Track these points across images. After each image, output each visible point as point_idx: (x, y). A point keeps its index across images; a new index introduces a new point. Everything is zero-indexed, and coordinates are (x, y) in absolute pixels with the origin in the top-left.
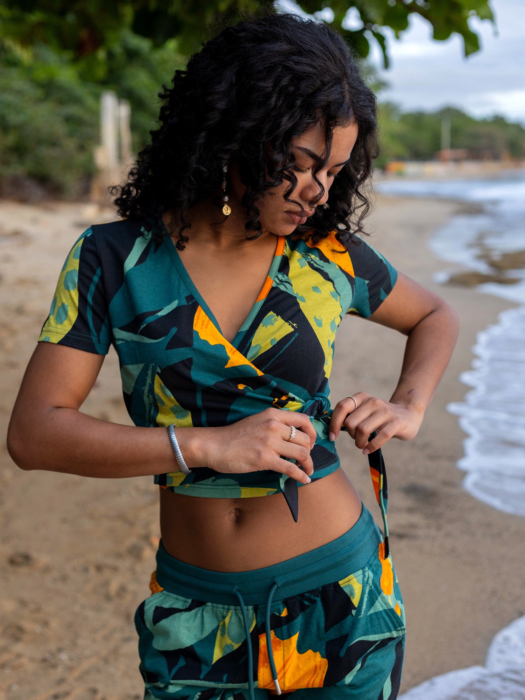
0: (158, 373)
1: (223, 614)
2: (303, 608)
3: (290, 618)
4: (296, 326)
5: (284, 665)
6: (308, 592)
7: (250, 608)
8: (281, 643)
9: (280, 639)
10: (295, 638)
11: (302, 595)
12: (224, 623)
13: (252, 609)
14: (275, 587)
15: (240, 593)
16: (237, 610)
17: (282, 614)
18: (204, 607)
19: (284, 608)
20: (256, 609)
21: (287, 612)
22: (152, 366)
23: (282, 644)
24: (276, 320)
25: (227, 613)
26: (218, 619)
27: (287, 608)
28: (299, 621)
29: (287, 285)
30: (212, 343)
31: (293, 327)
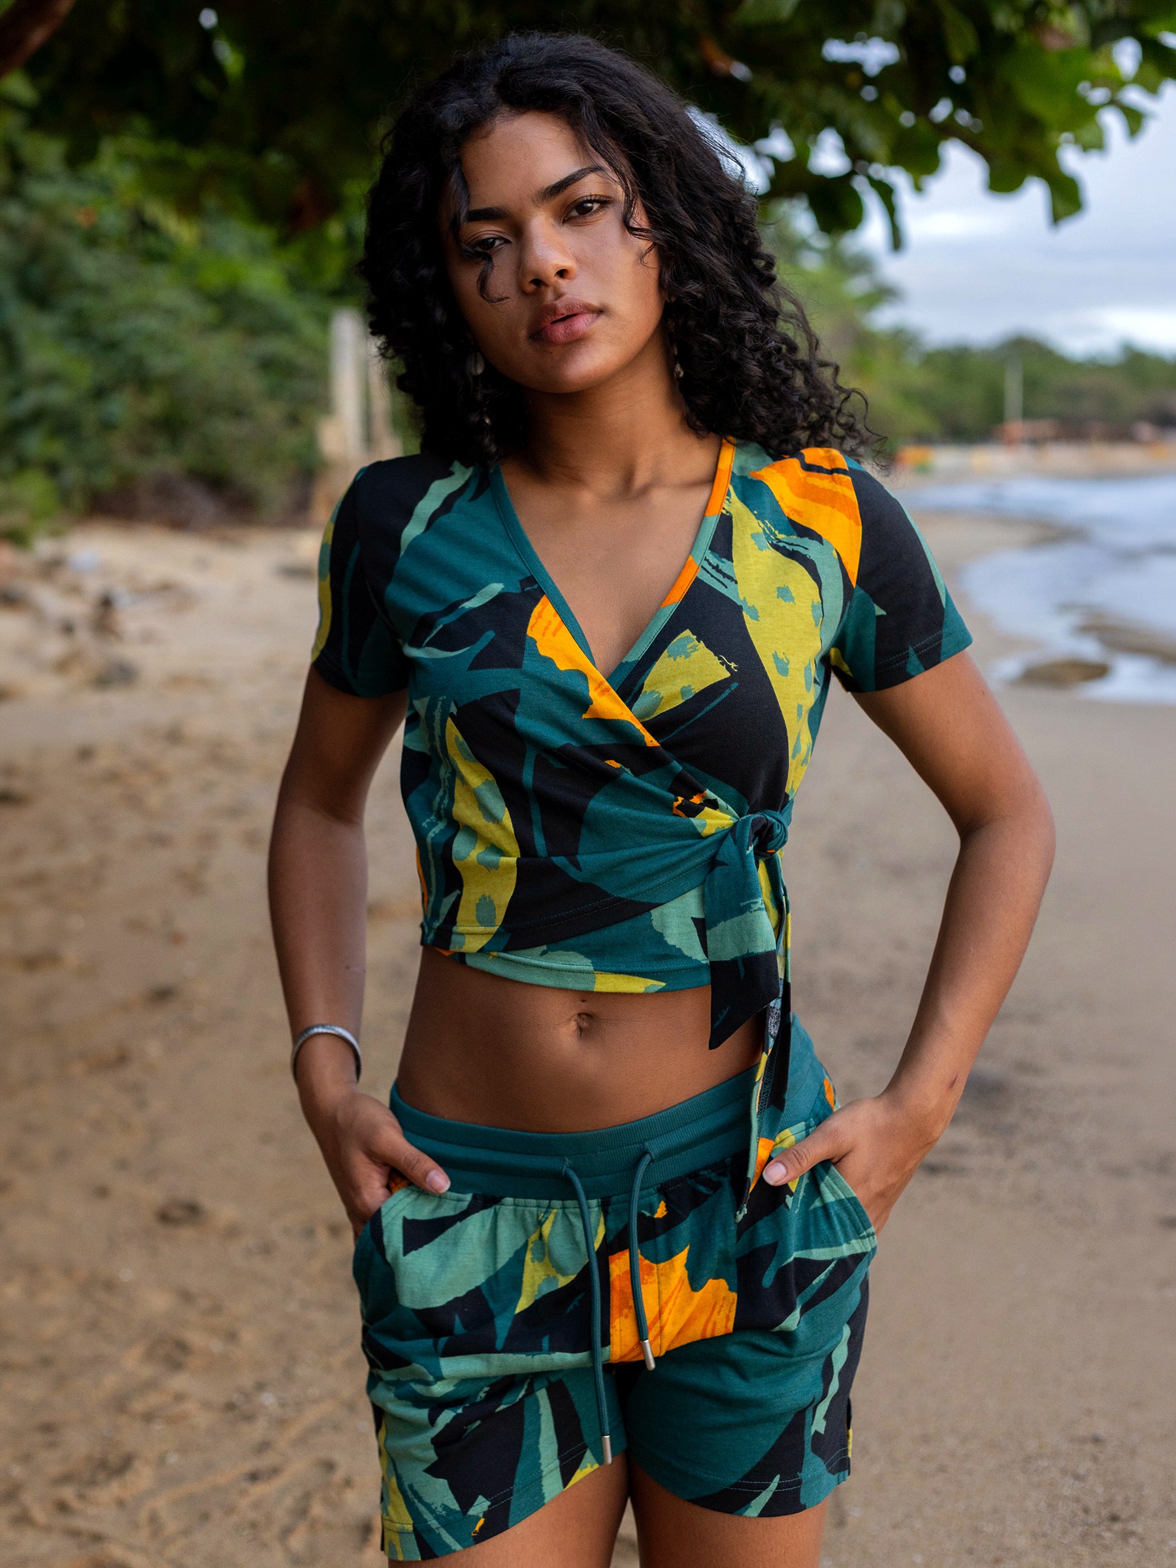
0: (450, 715)
1: (538, 1217)
2: (697, 1200)
3: (672, 1220)
4: (734, 667)
5: (659, 1311)
7: (594, 1202)
8: (653, 1269)
9: (651, 1262)
10: (681, 1259)
11: (694, 1175)
12: (541, 1236)
13: (597, 1206)
14: (647, 1159)
15: (577, 1173)
16: (567, 1208)
17: (656, 1212)
18: (498, 1207)
19: (660, 1202)
20: (605, 1205)
21: (665, 1209)
22: (441, 701)
23: (655, 1271)
24: (695, 649)
25: (546, 1216)
26: (525, 1229)
27: (665, 1201)
28: (689, 1225)
29: (726, 581)
30: (562, 666)
31: (728, 668)
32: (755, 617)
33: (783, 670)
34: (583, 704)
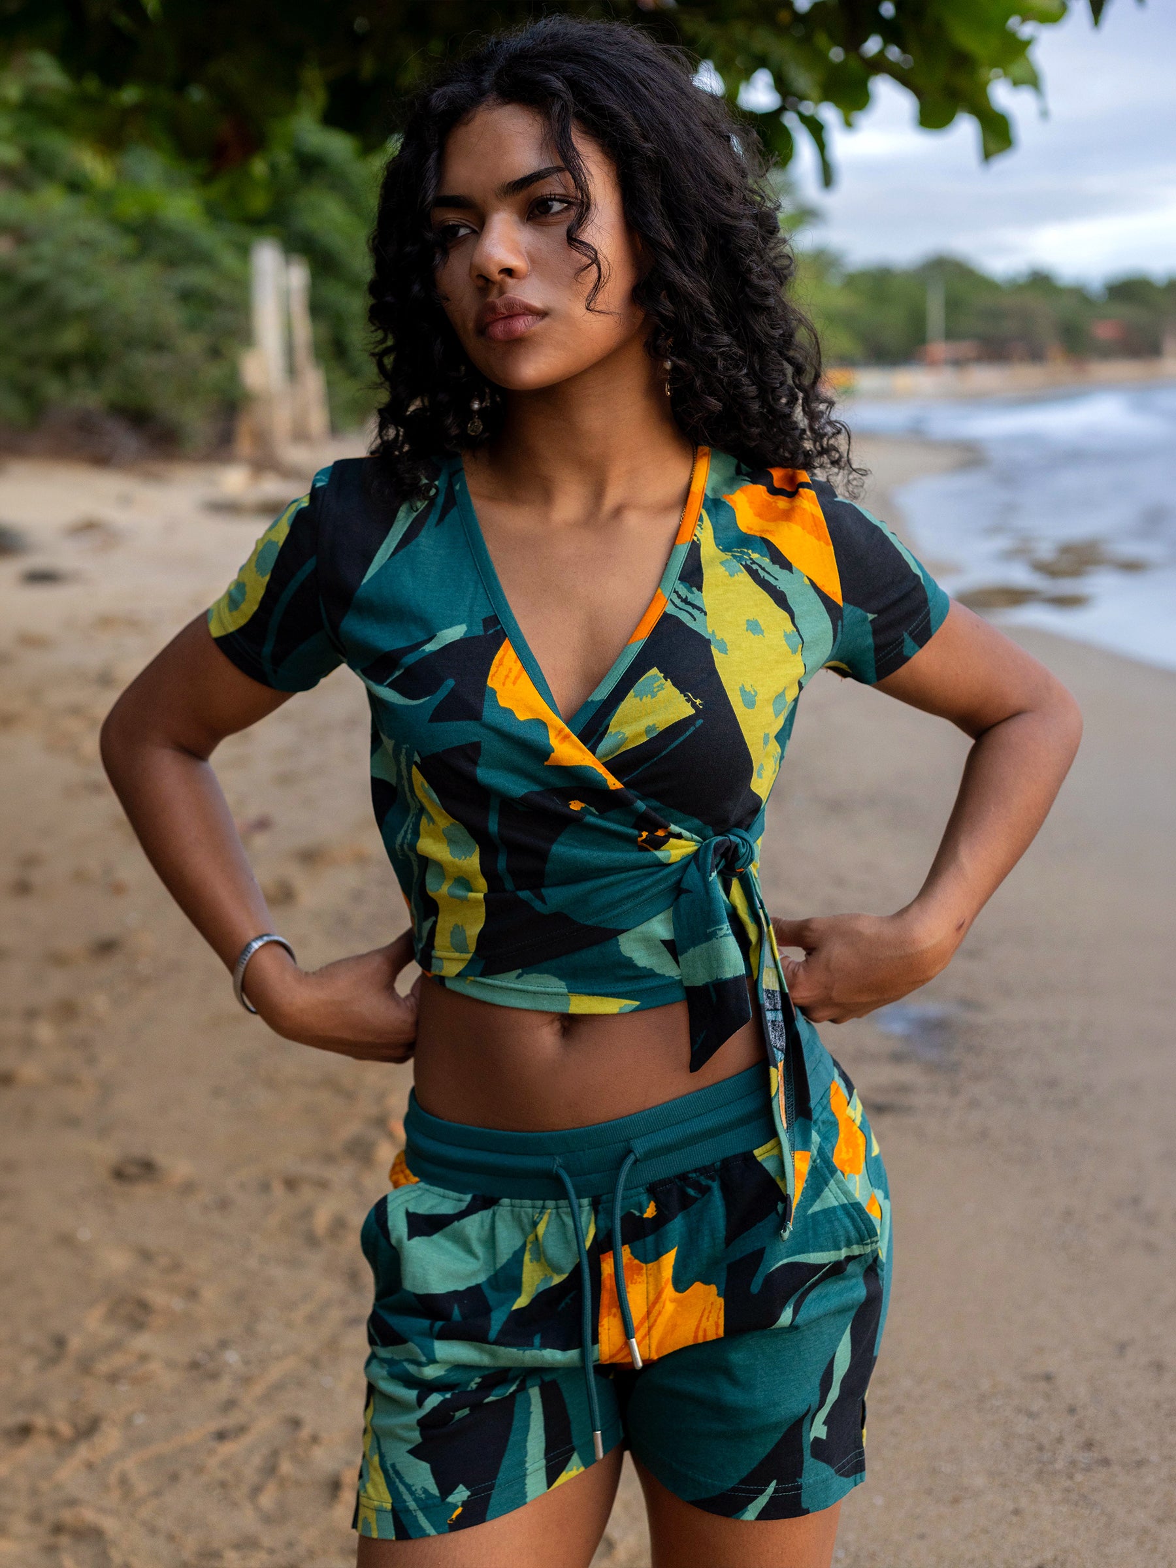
0: (416, 763)
1: (533, 1217)
2: (686, 1203)
3: (660, 1221)
4: (699, 704)
5: (648, 1311)
6: (695, 1171)
7: (585, 1202)
8: (642, 1269)
9: (641, 1261)
10: (669, 1259)
11: (683, 1177)
12: (536, 1236)
13: (588, 1205)
14: (632, 1158)
15: (567, 1173)
16: (561, 1208)
17: (646, 1212)
18: (496, 1208)
19: (650, 1203)
20: (595, 1206)
21: (655, 1209)
22: (405, 749)
23: (644, 1271)
24: (661, 687)
25: (541, 1216)
26: (523, 1229)
27: (655, 1202)
28: (677, 1226)
29: (695, 612)
30: (522, 716)
31: (694, 705)
32: (724, 650)
33: (750, 702)
34: (542, 753)
